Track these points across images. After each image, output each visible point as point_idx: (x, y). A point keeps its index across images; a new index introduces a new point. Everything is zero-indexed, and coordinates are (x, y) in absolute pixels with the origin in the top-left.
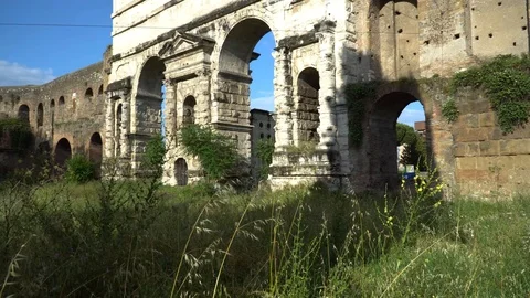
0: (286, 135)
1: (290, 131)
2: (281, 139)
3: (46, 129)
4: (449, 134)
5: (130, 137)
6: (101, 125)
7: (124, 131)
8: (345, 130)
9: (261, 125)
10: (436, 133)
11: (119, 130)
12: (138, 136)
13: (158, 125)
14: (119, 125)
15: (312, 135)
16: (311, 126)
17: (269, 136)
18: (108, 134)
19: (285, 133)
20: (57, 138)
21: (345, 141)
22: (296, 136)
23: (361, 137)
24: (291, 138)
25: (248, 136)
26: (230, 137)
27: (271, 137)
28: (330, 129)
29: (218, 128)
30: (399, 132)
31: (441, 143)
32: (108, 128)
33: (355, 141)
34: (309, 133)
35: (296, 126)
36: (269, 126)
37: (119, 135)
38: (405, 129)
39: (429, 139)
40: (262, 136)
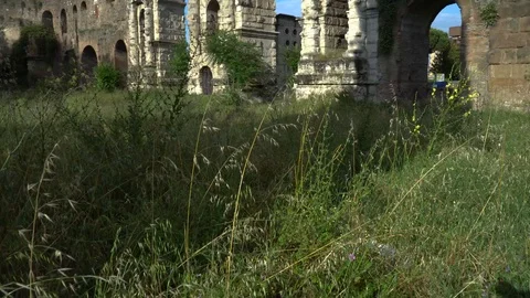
0: (313, 42)
1: (317, 38)
2: (307, 46)
3: (70, 37)
4: (486, 40)
5: (153, 44)
6: (125, 31)
7: (148, 39)
8: (375, 37)
9: (287, 31)
10: (472, 39)
11: (143, 38)
12: (162, 43)
13: (181, 31)
14: (142, 32)
15: (340, 41)
16: (338, 32)
17: (295, 43)
18: (132, 42)
19: (311, 40)
20: (82, 46)
21: (374, 48)
22: (323, 43)
23: (391, 42)
24: (318, 44)
25: (273, 43)
26: (255, 44)
27: (297, 43)
28: (358, 36)
29: (243, 35)
30: (431, 38)
31: (476, 50)
32: (132, 35)
33: (385, 48)
34: (336, 40)
35: (323, 32)
36: (295, 32)
37: (143, 42)
38: (439, 35)
39: (463, 45)
40: (288, 43)
